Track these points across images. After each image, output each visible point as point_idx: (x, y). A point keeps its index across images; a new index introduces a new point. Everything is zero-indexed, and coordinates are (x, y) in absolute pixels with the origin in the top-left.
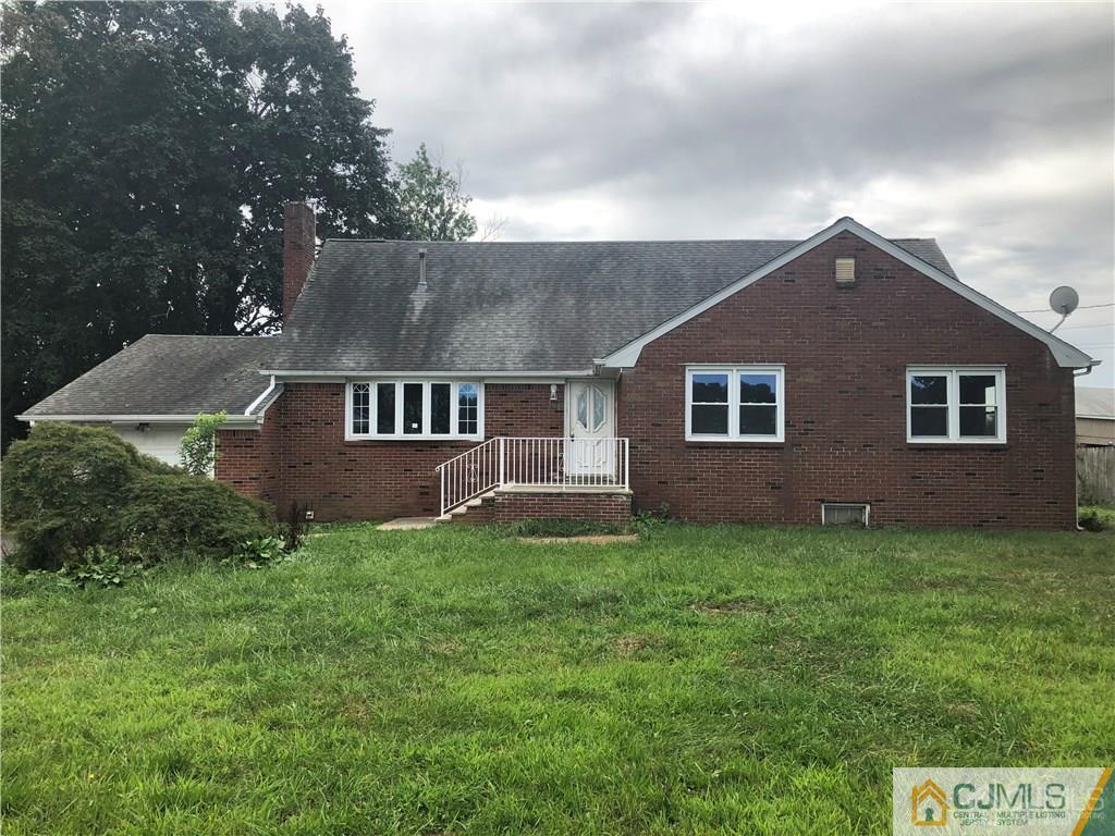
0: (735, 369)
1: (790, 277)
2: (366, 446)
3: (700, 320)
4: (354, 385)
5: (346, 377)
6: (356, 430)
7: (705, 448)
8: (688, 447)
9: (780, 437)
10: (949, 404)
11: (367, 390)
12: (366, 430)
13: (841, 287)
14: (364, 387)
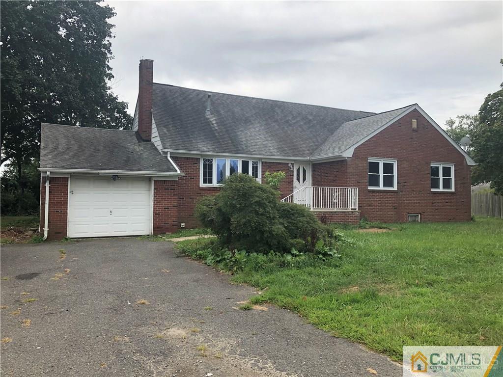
0: (382, 160)
1: (400, 125)
2: (210, 190)
3: (373, 139)
4: (204, 159)
5: (201, 155)
6: (205, 182)
7: (374, 192)
8: (369, 192)
9: (395, 188)
10: (440, 177)
11: (211, 162)
12: (211, 182)
13: (414, 130)
14: (209, 160)
